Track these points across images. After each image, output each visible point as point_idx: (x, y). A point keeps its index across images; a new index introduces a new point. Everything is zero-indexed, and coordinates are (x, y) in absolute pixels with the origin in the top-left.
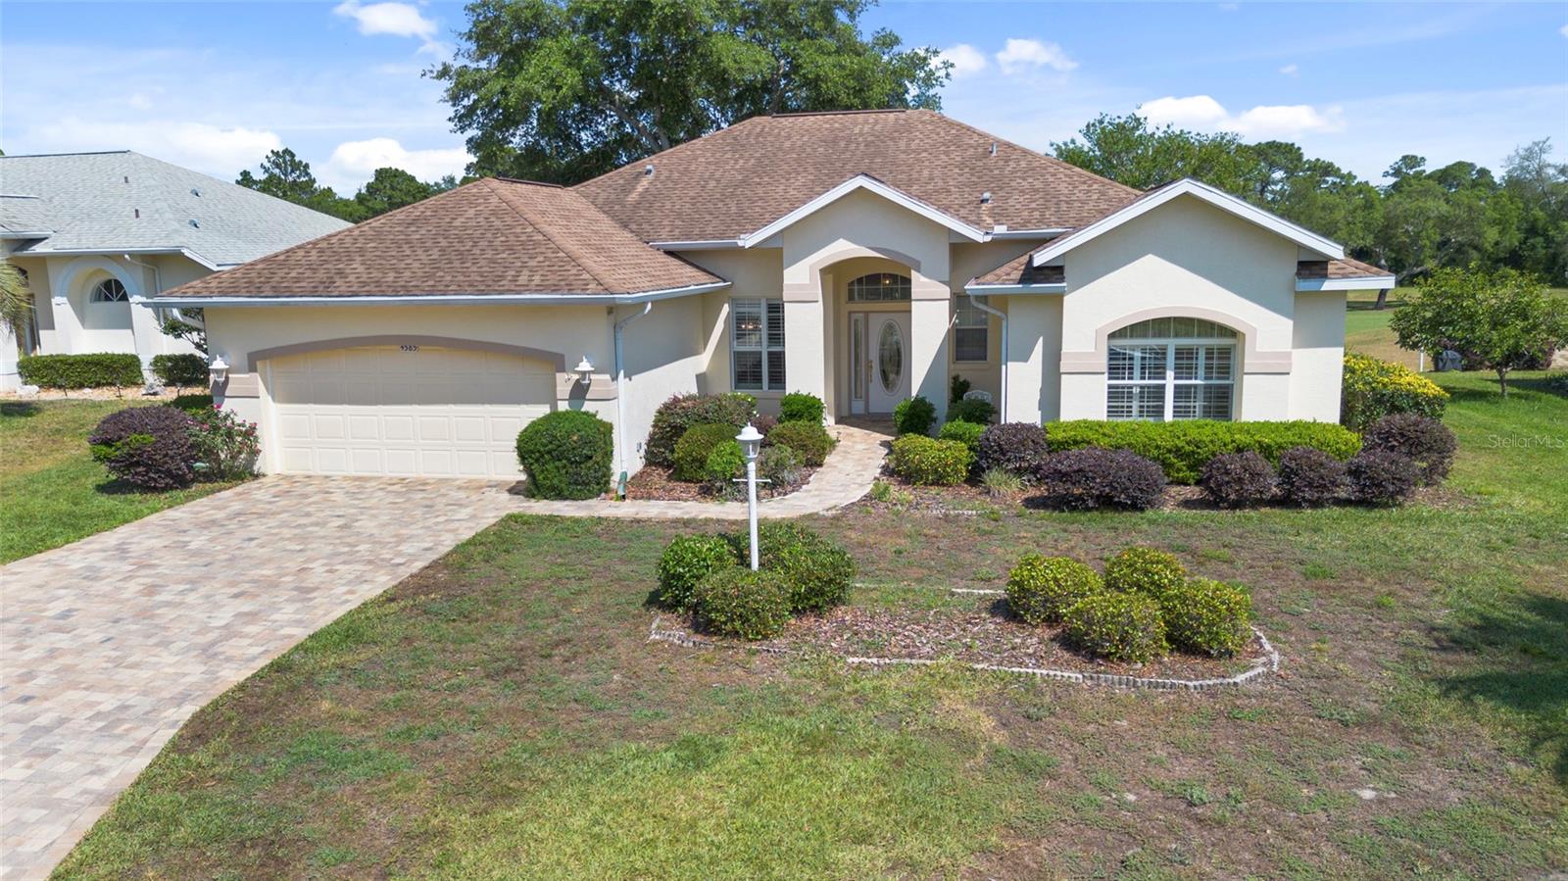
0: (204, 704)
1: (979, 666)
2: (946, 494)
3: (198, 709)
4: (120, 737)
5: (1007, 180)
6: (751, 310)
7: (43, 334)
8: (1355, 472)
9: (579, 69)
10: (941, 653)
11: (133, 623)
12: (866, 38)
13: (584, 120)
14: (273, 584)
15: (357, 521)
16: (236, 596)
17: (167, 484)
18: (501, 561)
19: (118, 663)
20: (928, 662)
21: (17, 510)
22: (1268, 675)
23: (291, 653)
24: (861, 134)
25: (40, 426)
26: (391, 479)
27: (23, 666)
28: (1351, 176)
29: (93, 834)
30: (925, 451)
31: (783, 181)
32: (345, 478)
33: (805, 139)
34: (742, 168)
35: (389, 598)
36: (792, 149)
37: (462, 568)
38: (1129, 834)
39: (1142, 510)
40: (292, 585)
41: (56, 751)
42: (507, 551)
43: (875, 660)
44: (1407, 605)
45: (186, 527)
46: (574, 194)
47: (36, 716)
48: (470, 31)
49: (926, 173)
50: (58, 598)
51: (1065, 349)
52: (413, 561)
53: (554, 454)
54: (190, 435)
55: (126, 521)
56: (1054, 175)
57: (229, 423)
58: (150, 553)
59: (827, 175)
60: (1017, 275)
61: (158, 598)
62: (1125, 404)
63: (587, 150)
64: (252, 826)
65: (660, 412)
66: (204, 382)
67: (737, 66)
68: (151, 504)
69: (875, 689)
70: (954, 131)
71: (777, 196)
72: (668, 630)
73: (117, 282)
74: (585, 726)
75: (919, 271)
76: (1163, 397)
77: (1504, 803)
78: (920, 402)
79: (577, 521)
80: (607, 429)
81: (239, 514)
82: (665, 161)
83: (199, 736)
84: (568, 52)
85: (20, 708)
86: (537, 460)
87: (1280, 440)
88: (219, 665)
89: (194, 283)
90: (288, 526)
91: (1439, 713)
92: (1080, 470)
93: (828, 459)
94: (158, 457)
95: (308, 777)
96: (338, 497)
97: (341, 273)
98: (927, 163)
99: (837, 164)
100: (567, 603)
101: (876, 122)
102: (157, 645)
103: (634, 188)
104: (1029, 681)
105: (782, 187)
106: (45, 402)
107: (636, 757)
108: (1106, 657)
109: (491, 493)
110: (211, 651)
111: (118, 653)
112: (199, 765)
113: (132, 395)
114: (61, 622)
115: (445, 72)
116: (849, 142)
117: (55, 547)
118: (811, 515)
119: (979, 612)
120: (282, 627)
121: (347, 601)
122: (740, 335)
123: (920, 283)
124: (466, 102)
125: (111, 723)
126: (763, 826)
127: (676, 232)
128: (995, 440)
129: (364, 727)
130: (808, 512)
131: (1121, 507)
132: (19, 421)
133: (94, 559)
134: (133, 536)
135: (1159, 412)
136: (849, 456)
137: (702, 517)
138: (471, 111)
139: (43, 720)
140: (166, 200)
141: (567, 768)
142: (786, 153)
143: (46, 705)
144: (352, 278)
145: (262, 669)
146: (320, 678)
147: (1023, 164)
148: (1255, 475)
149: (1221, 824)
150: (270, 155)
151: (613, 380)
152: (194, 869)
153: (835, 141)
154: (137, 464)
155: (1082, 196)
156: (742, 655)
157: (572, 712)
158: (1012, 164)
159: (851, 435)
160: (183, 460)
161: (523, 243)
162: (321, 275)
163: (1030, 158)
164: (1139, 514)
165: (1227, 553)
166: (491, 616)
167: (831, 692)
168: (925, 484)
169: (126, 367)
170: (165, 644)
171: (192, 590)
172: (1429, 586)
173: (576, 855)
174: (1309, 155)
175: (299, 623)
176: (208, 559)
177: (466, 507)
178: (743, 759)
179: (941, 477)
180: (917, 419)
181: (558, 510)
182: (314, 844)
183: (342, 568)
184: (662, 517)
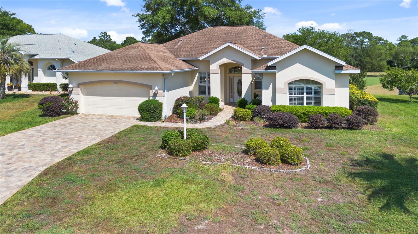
0: (49, 167)
1: (233, 165)
2: (244, 123)
3: (47, 168)
4: (28, 173)
5: (269, 44)
6: (204, 75)
7: (35, 78)
8: (347, 120)
9: (170, 14)
10: (225, 161)
11: (38, 147)
12: (243, 7)
13: (172, 26)
14: (72, 140)
15: (97, 125)
16: (63, 142)
17: (55, 115)
18: (128, 136)
19: (31, 157)
20: (222, 163)
21: (19, 120)
22: (305, 170)
23: (72, 156)
24: (234, 32)
25: (30, 100)
26: (109, 115)
27: (10, 156)
28: (387, 41)
29: (16, 194)
30: (240, 112)
31: (214, 43)
32: (98, 115)
33: (221, 33)
34: (204, 40)
35: (99, 144)
36: (217, 35)
37: (119, 137)
38: (256, 206)
39: (292, 128)
40: (77, 140)
41: (12, 176)
42: (131, 134)
43: (209, 163)
44: (349, 154)
45: (57, 125)
46: (162, 46)
47: (10, 168)
48: (145, 5)
49: (249, 42)
50: (22, 141)
51: (277, 87)
52: (107, 135)
53: (147, 110)
54: (62, 103)
55: (43, 124)
56: (281, 42)
57: (71, 100)
58: (46, 131)
59: (224, 42)
60: (264, 68)
61: (45, 142)
62: (294, 101)
63: (173, 34)
64: (51, 194)
65: (176, 100)
66: (67, 90)
67: (209, 14)
68: (51, 120)
69: (207, 170)
70: (258, 31)
71: (211, 47)
72: (162, 154)
73: (54, 65)
74: (135, 175)
75: (244, 66)
76: (303, 100)
77: (353, 203)
78: (244, 99)
79: (150, 127)
80: (161, 104)
81: (70, 123)
82: (186, 38)
83: (45, 174)
84: (168, 11)
85: (7, 166)
86: (143, 112)
87: (330, 111)
88: (55, 158)
89: (67, 67)
90: (81, 126)
91: (345, 180)
92: (275, 118)
93: (219, 114)
94: (53, 108)
95: (67, 184)
96: (95, 119)
97: (101, 65)
98: (250, 39)
99: (227, 39)
100: (140, 147)
101: (239, 28)
102: (42, 153)
103: (177, 44)
104: (245, 170)
105: (213, 45)
106: (33, 94)
107: (144, 183)
108: (265, 163)
109: (132, 120)
110: (54, 155)
111: (32, 154)
112: (43, 180)
113: (54, 93)
114: (22, 147)
115: (138, 15)
116: (231, 34)
117: (25, 129)
118: (209, 127)
119: (240, 152)
120: (72, 150)
121: (89, 144)
122: (201, 82)
123: (244, 69)
124: (143, 22)
125: (26, 170)
126: (168, 200)
127: (186, 56)
128: (257, 110)
129: (83, 173)
130: (208, 127)
131: (286, 128)
132: (25, 99)
133: (33, 132)
134: (44, 127)
135: (302, 103)
136: (225, 113)
137: (181, 127)
138: (144, 24)
139: (11, 169)
140: (67, 46)
141: (127, 185)
142: (215, 36)
143: (13, 165)
144: (103, 66)
145: (64, 159)
146: (77, 162)
147: (274, 40)
148: (321, 120)
149: (279, 205)
150: (101, 33)
151: (163, 92)
152: (36, 203)
153: (228, 33)
154: (48, 110)
155: (287, 48)
156: (178, 160)
157: (133, 172)
158: (271, 40)
159: (228, 108)
160: (59, 109)
161: (144, 58)
162: (96, 65)
163: (276, 38)
164: (291, 130)
165: (308, 140)
166: (122, 149)
167: (196, 170)
168: (240, 120)
169: (53, 86)
170: (43, 153)
171: (53, 140)
172: (357, 150)
173: (122, 205)
174: (374, 35)
175: (76, 149)
176: (59, 133)
177: (125, 123)
178: (169, 185)
179: (244, 119)
180: (243, 104)
181: (147, 124)
182: (64, 199)
183: (90, 136)
184: (172, 127)
